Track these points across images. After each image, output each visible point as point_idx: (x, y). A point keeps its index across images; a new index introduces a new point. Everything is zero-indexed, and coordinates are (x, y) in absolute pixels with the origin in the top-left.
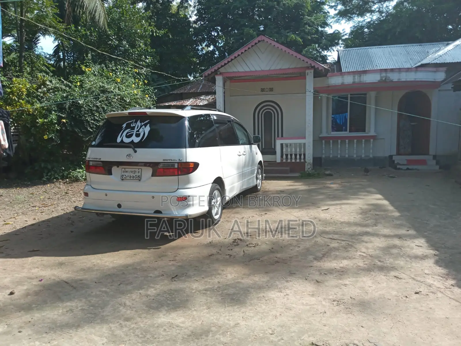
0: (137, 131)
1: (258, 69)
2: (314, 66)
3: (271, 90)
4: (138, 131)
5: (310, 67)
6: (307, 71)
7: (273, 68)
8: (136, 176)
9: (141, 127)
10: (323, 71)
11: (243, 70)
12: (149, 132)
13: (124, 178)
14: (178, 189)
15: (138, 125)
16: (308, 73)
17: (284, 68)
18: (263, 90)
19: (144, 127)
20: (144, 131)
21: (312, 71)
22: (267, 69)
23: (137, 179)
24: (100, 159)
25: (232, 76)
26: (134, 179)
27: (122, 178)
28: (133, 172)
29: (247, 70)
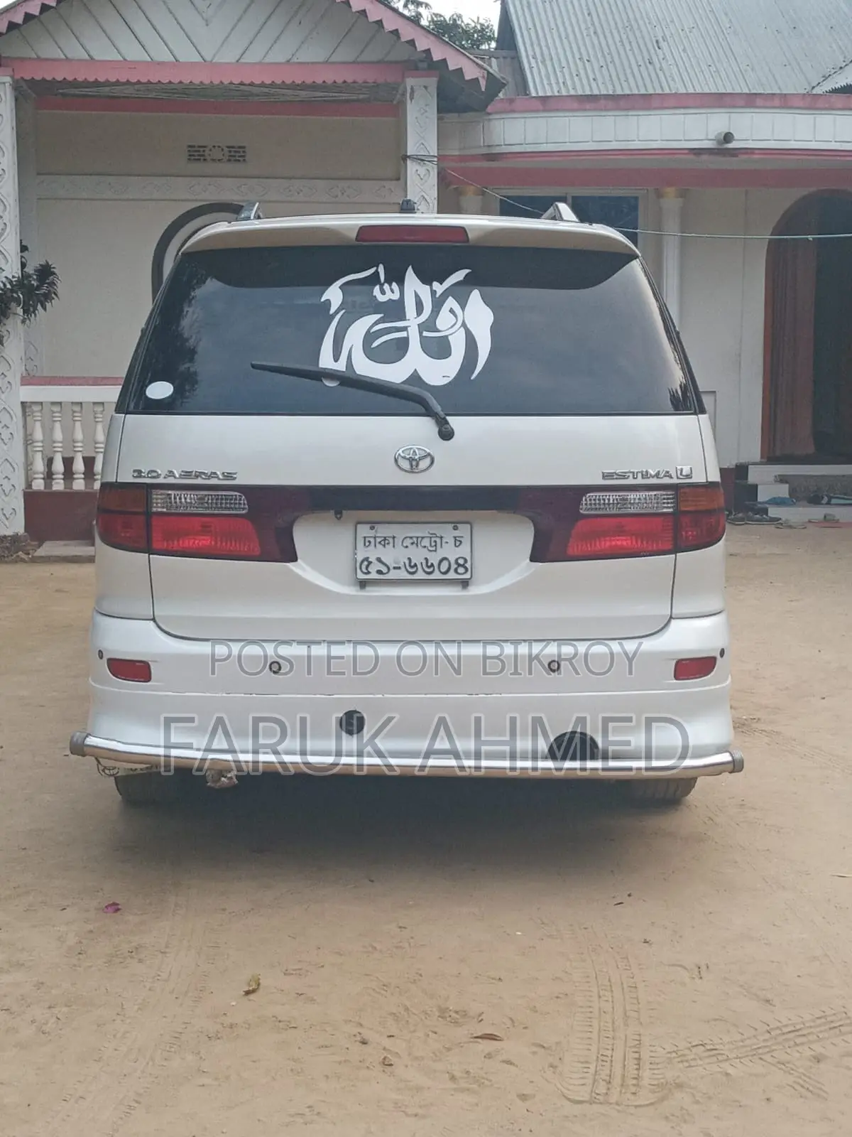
0: (422, 327)
1: (187, 54)
2: (445, 60)
3: (237, 154)
4: (429, 325)
5: (425, 65)
6: (410, 82)
7: (253, 57)
8: (444, 566)
9: (438, 304)
10: (483, 83)
11: (114, 56)
12: (495, 330)
13: (374, 576)
14: (671, 618)
15: (417, 296)
16: (412, 88)
17: (304, 57)
18: (197, 154)
19: (451, 303)
20: (464, 325)
21: (433, 82)
22: (229, 56)
23: (452, 575)
24: (229, 476)
25: (59, 78)
26: (437, 575)
27: (361, 576)
28: (426, 542)
29: (134, 53)
